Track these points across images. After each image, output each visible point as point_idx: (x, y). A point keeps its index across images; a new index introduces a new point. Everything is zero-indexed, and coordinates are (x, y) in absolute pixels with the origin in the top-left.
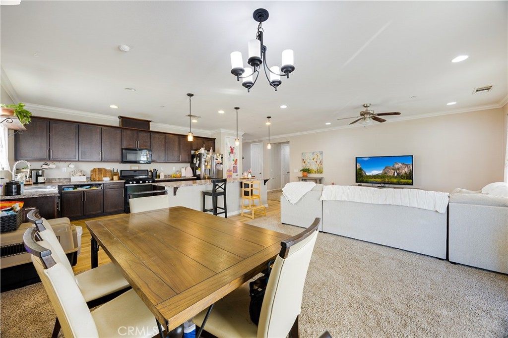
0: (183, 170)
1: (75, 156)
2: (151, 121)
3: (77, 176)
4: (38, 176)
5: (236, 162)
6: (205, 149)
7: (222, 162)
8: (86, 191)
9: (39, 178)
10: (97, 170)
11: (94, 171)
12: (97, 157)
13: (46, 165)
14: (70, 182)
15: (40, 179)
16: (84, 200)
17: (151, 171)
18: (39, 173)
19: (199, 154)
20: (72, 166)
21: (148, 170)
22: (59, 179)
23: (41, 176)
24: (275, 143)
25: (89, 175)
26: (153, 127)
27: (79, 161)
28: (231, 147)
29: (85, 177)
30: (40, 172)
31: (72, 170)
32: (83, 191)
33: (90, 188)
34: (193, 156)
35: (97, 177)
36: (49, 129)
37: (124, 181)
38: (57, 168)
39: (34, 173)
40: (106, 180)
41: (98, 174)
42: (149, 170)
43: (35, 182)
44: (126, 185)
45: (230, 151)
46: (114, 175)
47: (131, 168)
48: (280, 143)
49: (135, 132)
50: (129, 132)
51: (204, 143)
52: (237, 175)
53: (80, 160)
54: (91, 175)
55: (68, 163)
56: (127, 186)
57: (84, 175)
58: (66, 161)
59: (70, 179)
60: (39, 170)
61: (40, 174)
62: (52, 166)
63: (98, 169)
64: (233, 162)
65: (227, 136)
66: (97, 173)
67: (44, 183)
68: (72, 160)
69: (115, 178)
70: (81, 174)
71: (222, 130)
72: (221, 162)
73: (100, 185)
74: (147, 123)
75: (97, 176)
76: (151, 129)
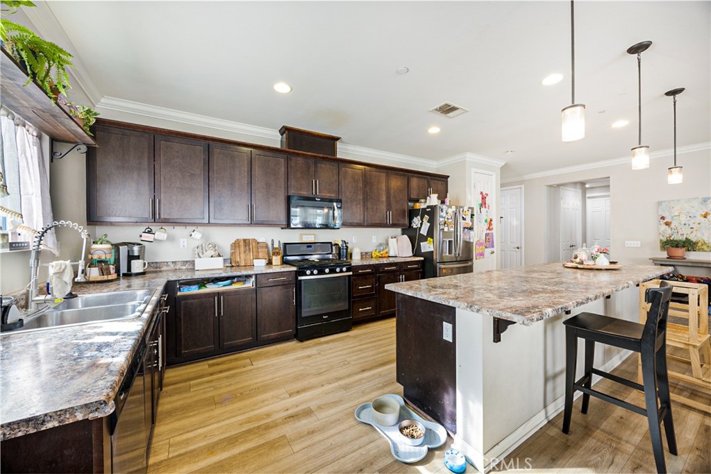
0: (392, 242)
1: (203, 212)
2: (337, 139)
3: (206, 257)
4: (131, 257)
5: (490, 224)
6: (438, 198)
7: (473, 224)
8: (223, 293)
9: (133, 262)
10: (242, 244)
11: (236, 245)
12: (242, 216)
13: (149, 232)
14: (193, 270)
15: (137, 266)
16: (219, 313)
17: (337, 244)
18: (133, 251)
19: (428, 207)
20: (197, 235)
21: (331, 243)
22: (174, 262)
23: (138, 258)
24: (551, 186)
25: (227, 255)
26: (343, 152)
27: (209, 224)
28: (482, 193)
29: (221, 258)
30: (136, 248)
31: (198, 243)
32: (219, 294)
33: (231, 284)
34: (412, 213)
35: (241, 258)
36: (154, 154)
37: (295, 269)
38: (171, 239)
39: (123, 251)
40: (260, 265)
41: (245, 252)
42: (333, 243)
43: (126, 272)
44: (300, 278)
45: (481, 202)
46: (274, 254)
47: (302, 238)
48: (559, 186)
49: (311, 161)
50: (300, 160)
51: (429, 186)
52: (493, 252)
53: (212, 221)
54: (232, 254)
55: (190, 229)
56: (301, 280)
57: (219, 256)
58: (186, 224)
59: (193, 263)
60: (134, 244)
61: (136, 254)
62: (160, 234)
63: (245, 240)
64: (486, 226)
65: (476, 170)
66: (242, 249)
67: (143, 273)
68: (197, 221)
69: (276, 260)
70: (212, 253)
71: (470, 156)
72: (471, 224)
73: (249, 277)
74: (332, 142)
75: (242, 255)
76: (339, 156)
